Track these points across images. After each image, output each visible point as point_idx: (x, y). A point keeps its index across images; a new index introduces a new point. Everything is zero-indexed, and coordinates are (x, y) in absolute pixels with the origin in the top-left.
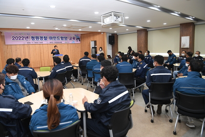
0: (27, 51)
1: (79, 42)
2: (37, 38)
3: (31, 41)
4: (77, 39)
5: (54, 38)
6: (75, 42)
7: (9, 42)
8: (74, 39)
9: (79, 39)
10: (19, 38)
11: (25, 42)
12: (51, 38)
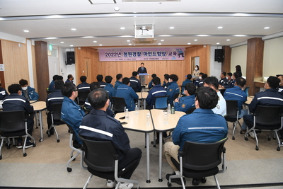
0: (119, 68)
1: (181, 58)
2: (130, 54)
3: (123, 57)
4: (179, 55)
5: (149, 53)
6: (177, 58)
7: (103, 58)
8: (175, 54)
9: (182, 54)
10: (112, 54)
11: (117, 58)
12: (145, 54)
